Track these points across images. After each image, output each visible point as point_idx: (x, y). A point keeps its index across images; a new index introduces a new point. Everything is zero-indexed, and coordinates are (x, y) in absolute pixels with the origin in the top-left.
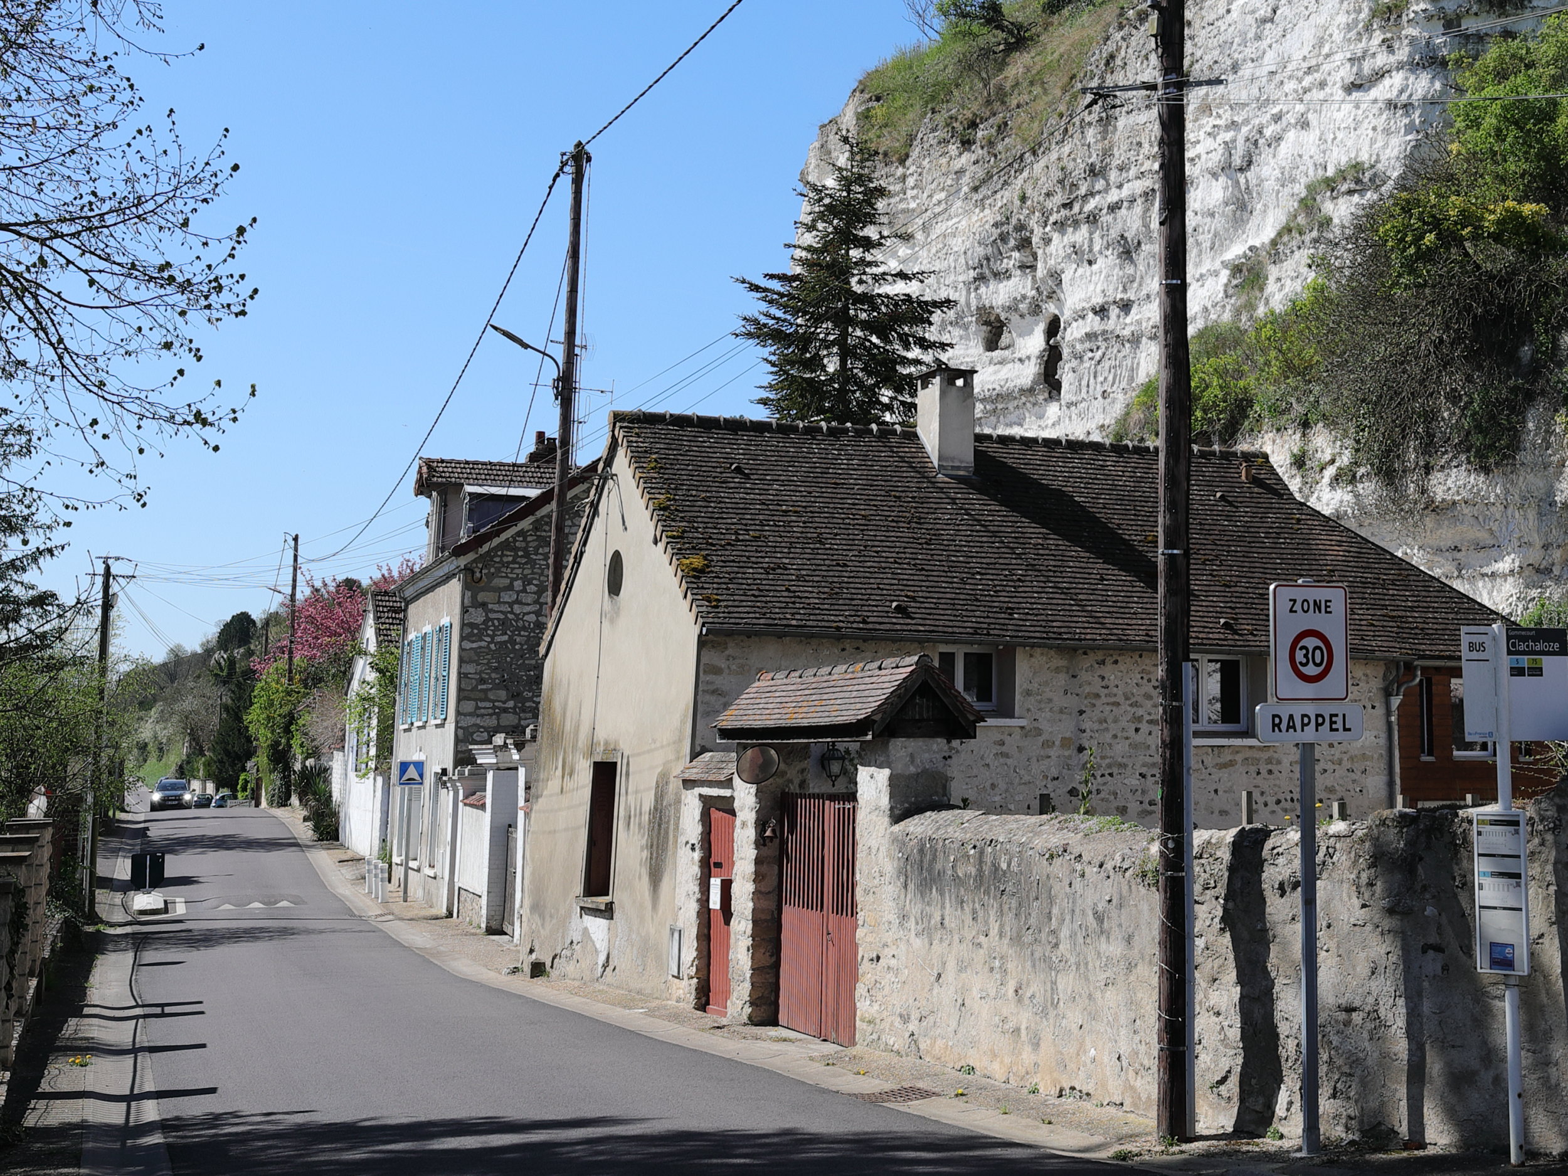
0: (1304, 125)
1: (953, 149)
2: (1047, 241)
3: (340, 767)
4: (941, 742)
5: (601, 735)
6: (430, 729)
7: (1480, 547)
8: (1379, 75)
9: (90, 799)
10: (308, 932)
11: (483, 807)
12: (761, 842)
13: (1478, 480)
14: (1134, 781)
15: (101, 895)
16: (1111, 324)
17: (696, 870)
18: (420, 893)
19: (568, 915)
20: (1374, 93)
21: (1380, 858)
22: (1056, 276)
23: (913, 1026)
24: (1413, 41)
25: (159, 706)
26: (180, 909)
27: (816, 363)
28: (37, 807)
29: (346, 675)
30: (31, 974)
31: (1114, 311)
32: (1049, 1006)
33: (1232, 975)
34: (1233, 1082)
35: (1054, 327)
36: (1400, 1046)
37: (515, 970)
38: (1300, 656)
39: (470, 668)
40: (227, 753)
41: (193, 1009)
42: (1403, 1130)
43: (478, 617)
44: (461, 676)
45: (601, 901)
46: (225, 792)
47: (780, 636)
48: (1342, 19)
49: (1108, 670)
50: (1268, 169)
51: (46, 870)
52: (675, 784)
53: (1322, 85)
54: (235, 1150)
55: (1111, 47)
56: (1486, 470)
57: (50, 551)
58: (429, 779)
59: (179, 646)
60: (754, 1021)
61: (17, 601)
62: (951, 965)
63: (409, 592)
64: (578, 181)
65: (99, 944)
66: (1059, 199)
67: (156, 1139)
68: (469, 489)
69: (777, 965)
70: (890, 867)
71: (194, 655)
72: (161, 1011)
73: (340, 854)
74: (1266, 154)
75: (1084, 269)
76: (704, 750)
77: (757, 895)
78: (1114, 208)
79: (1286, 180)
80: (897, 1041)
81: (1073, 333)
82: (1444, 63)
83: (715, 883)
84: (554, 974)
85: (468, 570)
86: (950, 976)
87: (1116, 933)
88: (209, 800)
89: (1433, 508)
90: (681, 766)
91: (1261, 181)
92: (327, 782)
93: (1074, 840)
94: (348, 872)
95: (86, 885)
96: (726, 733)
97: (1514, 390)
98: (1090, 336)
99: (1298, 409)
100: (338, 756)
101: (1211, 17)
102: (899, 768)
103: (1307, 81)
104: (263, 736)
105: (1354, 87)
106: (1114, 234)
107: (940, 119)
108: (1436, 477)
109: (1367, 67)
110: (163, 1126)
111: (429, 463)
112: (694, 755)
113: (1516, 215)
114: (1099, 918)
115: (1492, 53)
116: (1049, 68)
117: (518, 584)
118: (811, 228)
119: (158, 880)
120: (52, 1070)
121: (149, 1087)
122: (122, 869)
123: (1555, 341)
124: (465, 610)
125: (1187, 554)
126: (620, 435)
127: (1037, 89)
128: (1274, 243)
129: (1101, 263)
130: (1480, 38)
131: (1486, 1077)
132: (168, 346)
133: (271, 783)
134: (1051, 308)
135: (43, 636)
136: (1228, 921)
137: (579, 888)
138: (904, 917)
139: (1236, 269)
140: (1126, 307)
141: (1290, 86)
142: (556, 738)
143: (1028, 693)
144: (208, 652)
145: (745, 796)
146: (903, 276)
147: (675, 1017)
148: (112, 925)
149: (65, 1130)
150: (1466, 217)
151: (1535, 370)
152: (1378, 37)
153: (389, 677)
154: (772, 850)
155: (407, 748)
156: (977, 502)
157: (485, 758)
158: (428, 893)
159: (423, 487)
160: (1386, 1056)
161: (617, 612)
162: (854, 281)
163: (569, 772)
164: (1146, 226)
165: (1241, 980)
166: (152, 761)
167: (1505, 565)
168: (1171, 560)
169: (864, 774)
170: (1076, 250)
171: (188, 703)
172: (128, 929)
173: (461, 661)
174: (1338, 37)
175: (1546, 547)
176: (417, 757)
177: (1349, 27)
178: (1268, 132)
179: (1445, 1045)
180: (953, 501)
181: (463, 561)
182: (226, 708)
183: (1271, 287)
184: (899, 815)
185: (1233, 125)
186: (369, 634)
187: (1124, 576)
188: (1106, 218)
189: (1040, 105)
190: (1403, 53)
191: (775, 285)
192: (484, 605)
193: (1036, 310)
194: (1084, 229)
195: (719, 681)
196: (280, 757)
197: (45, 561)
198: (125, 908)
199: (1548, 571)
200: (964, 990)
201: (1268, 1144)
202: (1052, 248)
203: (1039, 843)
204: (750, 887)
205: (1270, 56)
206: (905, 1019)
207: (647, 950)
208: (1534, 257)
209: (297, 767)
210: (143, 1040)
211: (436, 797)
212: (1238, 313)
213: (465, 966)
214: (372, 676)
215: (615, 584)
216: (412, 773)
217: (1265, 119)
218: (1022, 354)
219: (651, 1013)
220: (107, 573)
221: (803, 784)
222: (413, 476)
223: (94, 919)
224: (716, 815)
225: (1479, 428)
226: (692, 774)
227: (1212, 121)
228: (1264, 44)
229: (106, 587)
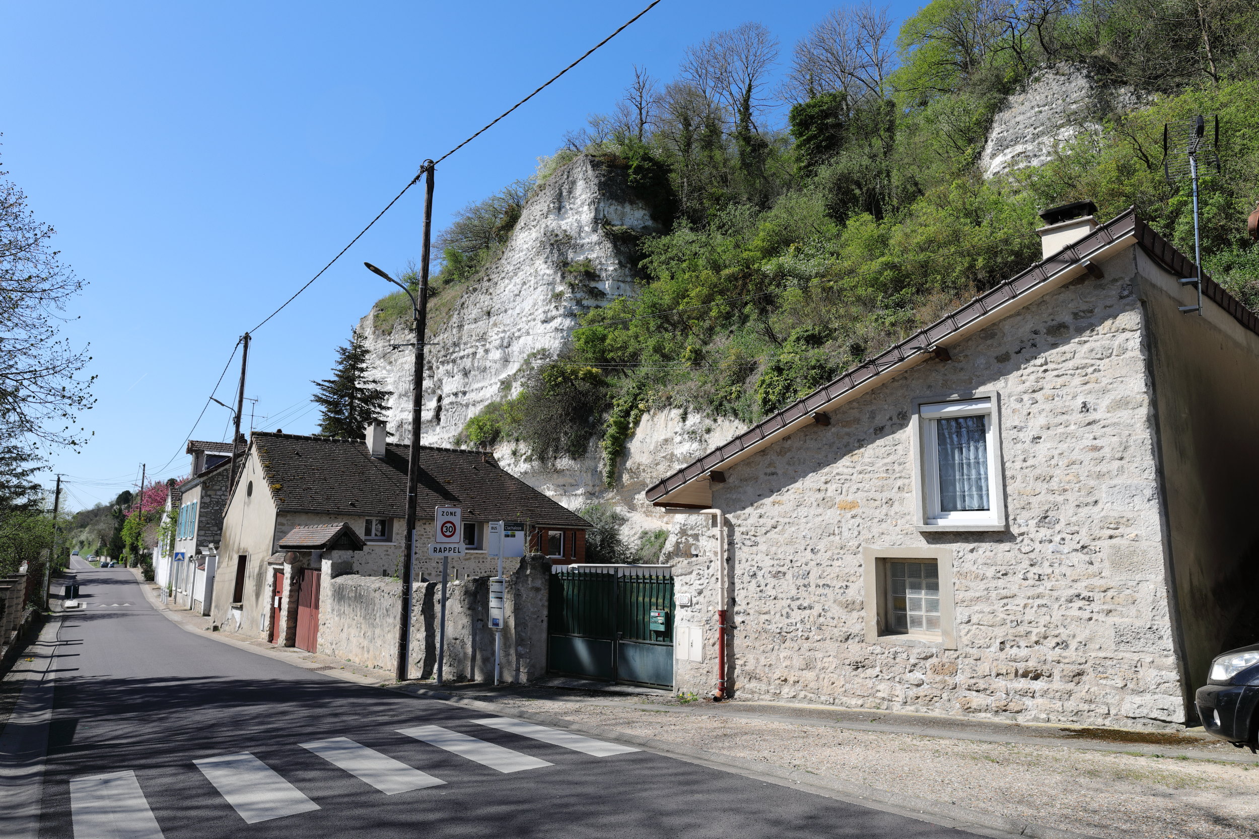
0: (528, 333)
1: (407, 332)
2: (438, 368)
3: (156, 553)
4: (351, 552)
5: (242, 546)
6: (188, 540)
7: (572, 485)
8: (553, 318)
9: (48, 565)
10: (133, 615)
11: (204, 570)
12: (292, 584)
13: (571, 462)
14: (434, 564)
15: (51, 601)
16: (459, 399)
17: (271, 594)
18: (181, 601)
19: (227, 609)
20: (551, 324)
21: (467, 593)
22: (440, 380)
23: (334, 646)
24: (565, 307)
25: (90, 526)
26: (84, 606)
27: (340, 412)
28: (23, 569)
29: (160, 519)
30: (14, 629)
31: (460, 395)
32: (373, 639)
33: (423, 629)
34: (422, 663)
35: (440, 399)
36: (469, 651)
37: (208, 629)
38: (444, 529)
39: (203, 519)
40: (116, 546)
41: (79, 642)
42: (469, 676)
43: (207, 500)
44: (200, 522)
45: (239, 604)
46: (115, 561)
47: (307, 513)
48: (542, 297)
49: (427, 526)
50: (515, 347)
51: (23, 592)
52: (266, 563)
53: (534, 320)
54: (78, 687)
55: (463, 300)
56: (574, 459)
57: (39, 469)
58: (187, 559)
59: (99, 503)
60: (286, 646)
61: (24, 487)
62: (346, 626)
63: (183, 489)
64: (246, 347)
65: (48, 619)
66: (442, 353)
67: (52, 684)
68: (206, 452)
69: (295, 627)
70: (330, 593)
71: (106, 507)
72: (67, 643)
73: (153, 586)
74: (515, 342)
75: (450, 379)
76: (277, 552)
77: (290, 602)
78: (462, 358)
79: (521, 352)
80: (329, 652)
81: (445, 402)
82: (575, 316)
83: (277, 598)
84: (221, 630)
85: (204, 483)
86: (345, 630)
87: (392, 616)
88: (108, 564)
89: (556, 471)
90: (268, 558)
91: (513, 352)
92: (151, 558)
93: (382, 585)
94: (155, 593)
95: (45, 598)
96: (282, 547)
97: (586, 432)
98: (451, 403)
99: (515, 435)
100: (156, 549)
101: (498, 292)
102: (335, 561)
103: (530, 318)
104: (128, 540)
105: (545, 322)
106: (461, 367)
107: (403, 320)
108: (558, 460)
109: (549, 315)
110: (55, 681)
111: (192, 442)
112: (273, 554)
113: (590, 372)
114: (387, 611)
115: (592, 313)
116: (443, 305)
117: (223, 488)
118: (341, 363)
119: (76, 595)
120: (18, 663)
121: (54, 668)
122: (62, 592)
123: (600, 416)
124: (202, 497)
125: (416, 495)
126: (254, 440)
127: (438, 312)
128: (515, 375)
129: (456, 377)
130: (588, 307)
131: (492, 659)
132: (64, 415)
133: (131, 558)
134: (439, 392)
135: (35, 501)
136: (423, 611)
137: (231, 600)
138: (333, 610)
139: (503, 383)
140: (464, 393)
141: (524, 319)
142: (227, 546)
143: (398, 534)
144: (112, 506)
145: (288, 569)
146: (374, 382)
147: (260, 645)
148: (55, 612)
149: (18, 682)
150: (574, 372)
151: (594, 426)
152: (553, 305)
153: (175, 520)
154: (296, 587)
155: (180, 548)
156: (385, 467)
157: (205, 552)
158: (184, 601)
159: (190, 451)
160: (465, 654)
161: (250, 503)
162: (356, 383)
163: (230, 558)
164: (473, 365)
165: (426, 630)
166: (86, 548)
167: (579, 492)
168: (411, 496)
169: (324, 561)
170: (448, 372)
171: (102, 526)
172: (61, 614)
173: (200, 516)
174: (540, 304)
175: (593, 486)
176: (183, 551)
177: (544, 301)
178: (516, 335)
179: (481, 650)
180: (376, 467)
181: (202, 479)
182: (116, 529)
183: (513, 390)
184: (334, 576)
185: (504, 331)
186: (169, 506)
187: (435, 494)
188: (459, 361)
189: (438, 319)
190: (561, 311)
191: (327, 384)
192: (210, 496)
193: (434, 392)
194: (451, 365)
195: (283, 528)
196: (134, 549)
197: (36, 473)
198: (62, 606)
199: (594, 494)
200: (349, 634)
201: (429, 681)
202: (439, 371)
203: (373, 586)
204: (287, 600)
205: (518, 307)
206: (331, 644)
207: (253, 622)
208: (595, 386)
209: (141, 553)
210: (56, 653)
211: (189, 565)
212: (502, 398)
213: (191, 628)
214: (168, 520)
215: (250, 493)
216: (180, 556)
217: (515, 330)
218: (428, 408)
219: (252, 643)
220: (59, 480)
221: (309, 564)
222: (186, 447)
223: (48, 609)
224: (278, 575)
225: (573, 445)
226: (272, 560)
227: (497, 329)
228: (516, 303)
229: (58, 485)
